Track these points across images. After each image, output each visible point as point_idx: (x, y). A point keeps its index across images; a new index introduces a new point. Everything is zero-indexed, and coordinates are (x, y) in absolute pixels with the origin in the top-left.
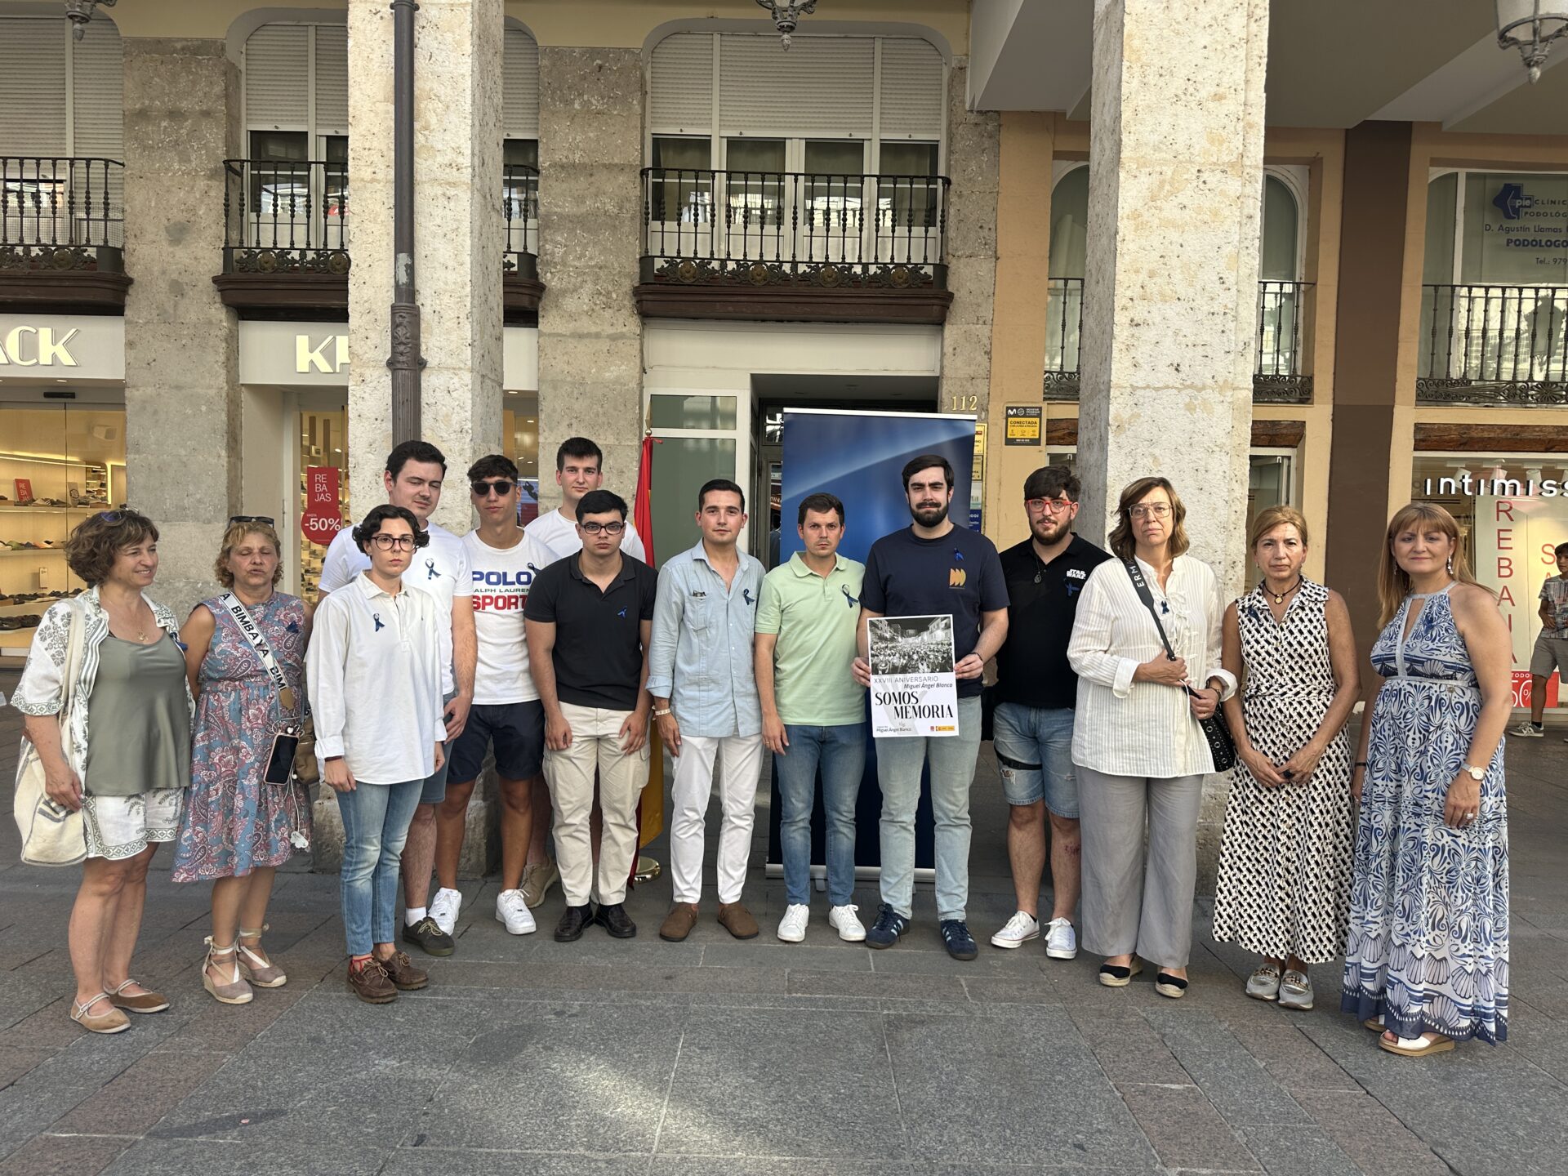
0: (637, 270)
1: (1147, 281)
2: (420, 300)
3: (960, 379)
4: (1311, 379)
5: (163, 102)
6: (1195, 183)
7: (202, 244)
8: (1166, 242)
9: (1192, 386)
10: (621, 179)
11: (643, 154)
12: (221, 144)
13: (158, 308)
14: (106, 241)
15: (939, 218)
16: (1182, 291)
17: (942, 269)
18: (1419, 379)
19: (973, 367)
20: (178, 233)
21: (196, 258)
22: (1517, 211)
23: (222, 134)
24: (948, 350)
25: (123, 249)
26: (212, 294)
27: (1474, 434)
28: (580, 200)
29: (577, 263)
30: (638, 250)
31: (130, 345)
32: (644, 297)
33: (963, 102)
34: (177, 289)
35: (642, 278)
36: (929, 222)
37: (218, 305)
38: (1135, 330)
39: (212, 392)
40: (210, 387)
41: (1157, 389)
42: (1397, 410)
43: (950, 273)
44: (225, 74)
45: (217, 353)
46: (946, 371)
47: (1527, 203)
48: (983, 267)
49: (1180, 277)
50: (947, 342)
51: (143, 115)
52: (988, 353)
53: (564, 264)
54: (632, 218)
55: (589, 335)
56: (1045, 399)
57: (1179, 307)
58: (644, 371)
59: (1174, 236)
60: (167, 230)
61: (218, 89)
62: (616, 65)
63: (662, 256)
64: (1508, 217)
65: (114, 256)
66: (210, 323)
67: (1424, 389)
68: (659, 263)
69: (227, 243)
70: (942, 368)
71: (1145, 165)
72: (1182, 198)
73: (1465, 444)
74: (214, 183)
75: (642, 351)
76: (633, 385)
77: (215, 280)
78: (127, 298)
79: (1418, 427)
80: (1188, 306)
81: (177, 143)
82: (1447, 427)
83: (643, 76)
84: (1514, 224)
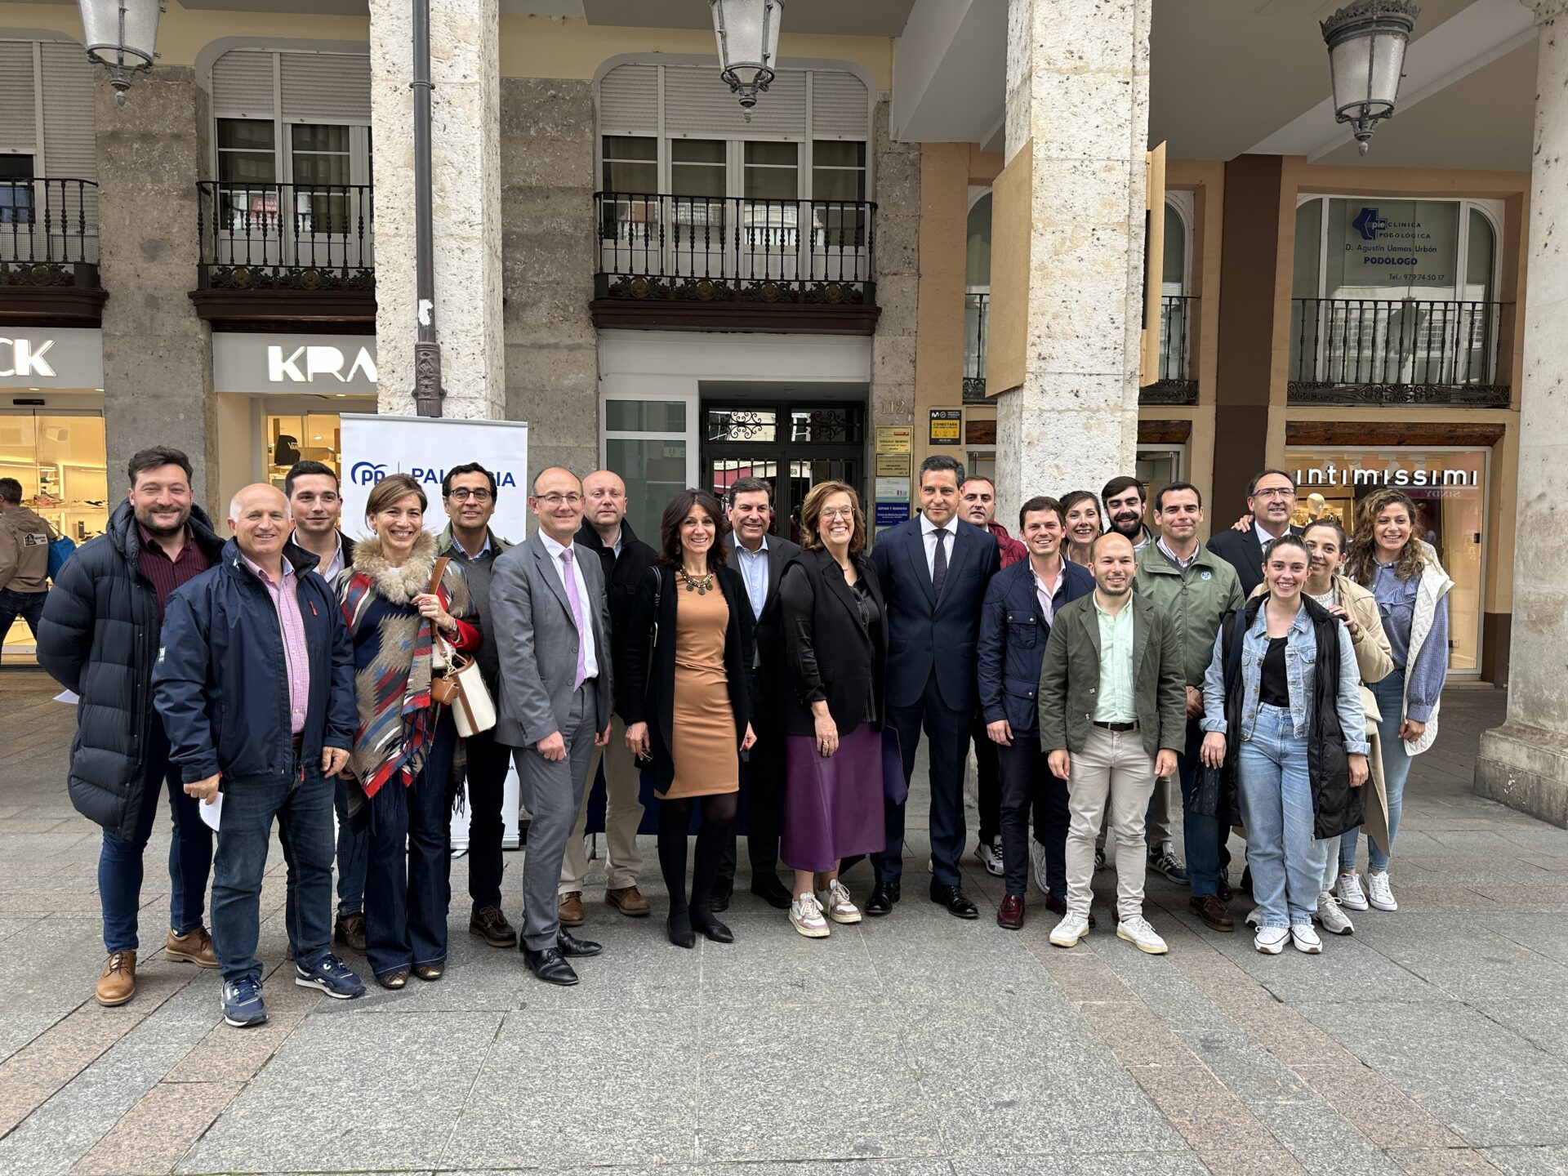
0: (592, 285)
1: (1052, 323)
2: (440, 339)
3: (888, 385)
4: (1197, 382)
5: (134, 125)
6: (1090, 239)
7: (176, 260)
8: (1067, 289)
9: (1089, 409)
10: (576, 201)
11: (594, 178)
12: (192, 166)
13: (134, 321)
14: (83, 258)
15: (867, 240)
16: (1080, 330)
17: (871, 286)
18: (1289, 382)
19: (901, 375)
20: (153, 250)
21: (170, 274)
22: (1373, 233)
23: (194, 155)
24: (878, 359)
25: (98, 265)
26: (187, 308)
27: (1337, 431)
28: (538, 220)
29: (536, 280)
30: (592, 267)
31: (108, 356)
32: (600, 311)
33: (887, 133)
34: (152, 302)
35: (596, 294)
36: (858, 243)
37: (192, 319)
38: (1042, 363)
39: (190, 401)
40: (186, 396)
41: (1060, 412)
42: (1271, 409)
43: (878, 288)
44: (195, 98)
45: (193, 363)
46: (876, 379)
47: (1382, 225)
48: (908, 285)
49: (1079, 318)
50: (877, 352)
51: (114, 136)
52: (913, 362)
53: (524, 280)
54: (586, 238)
55: (548, 346)
56: (964, 403)
57: (1077, 343)
58: (600, 379)
59: (1073, 283)
60: (142, 247)
61: (188, 113)
62: (568, 94)
63: (616, 273)
64: (1366, 237)
65: (91, 272)
66: (186, 335)
67: (1295, 391)
68: (613, 280)
69: (201, 259)
70: (872, 375)
71: (1049, 225)
72: (1079, 253)
73: (1329, 439)
74: (186, 203)
75: (597, 360)
76: (590, 391)
77: (191, 295)
78: (104, 311)
79: (1290, 426)
80: (1085, 341)
81: (149, 164)
82: (1313, 425)
83: (593, 105)
84: (1371, 244)
